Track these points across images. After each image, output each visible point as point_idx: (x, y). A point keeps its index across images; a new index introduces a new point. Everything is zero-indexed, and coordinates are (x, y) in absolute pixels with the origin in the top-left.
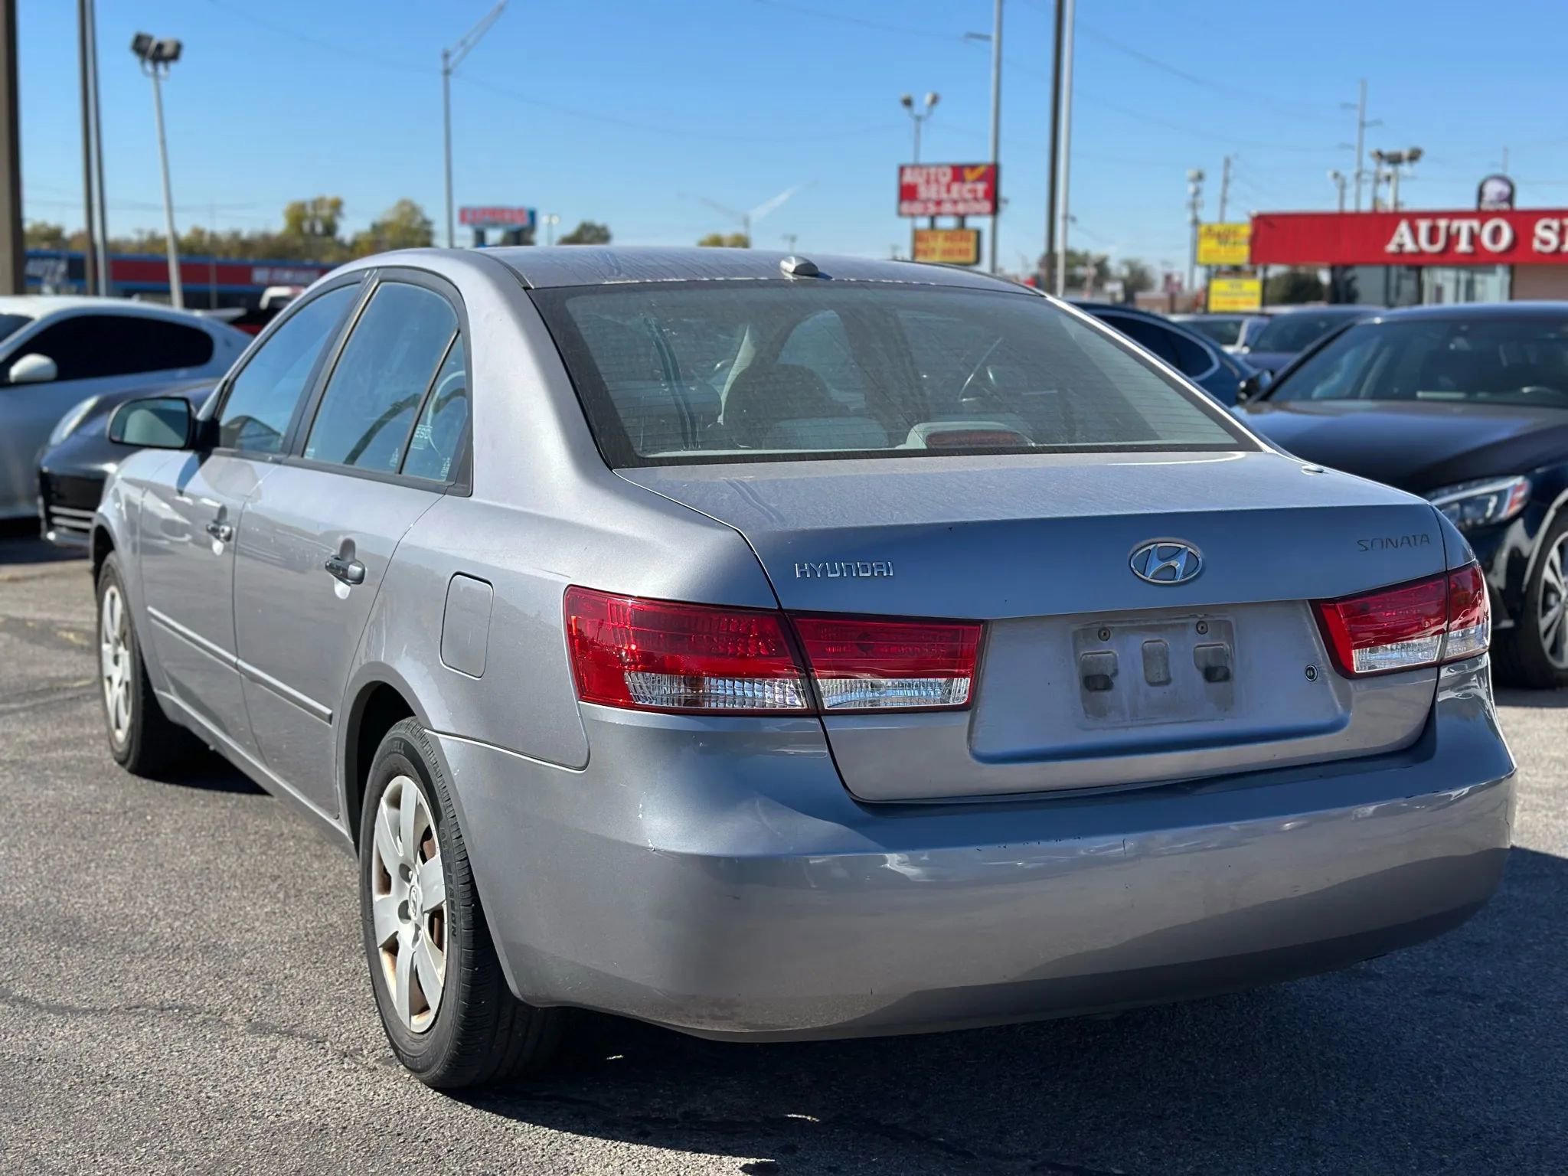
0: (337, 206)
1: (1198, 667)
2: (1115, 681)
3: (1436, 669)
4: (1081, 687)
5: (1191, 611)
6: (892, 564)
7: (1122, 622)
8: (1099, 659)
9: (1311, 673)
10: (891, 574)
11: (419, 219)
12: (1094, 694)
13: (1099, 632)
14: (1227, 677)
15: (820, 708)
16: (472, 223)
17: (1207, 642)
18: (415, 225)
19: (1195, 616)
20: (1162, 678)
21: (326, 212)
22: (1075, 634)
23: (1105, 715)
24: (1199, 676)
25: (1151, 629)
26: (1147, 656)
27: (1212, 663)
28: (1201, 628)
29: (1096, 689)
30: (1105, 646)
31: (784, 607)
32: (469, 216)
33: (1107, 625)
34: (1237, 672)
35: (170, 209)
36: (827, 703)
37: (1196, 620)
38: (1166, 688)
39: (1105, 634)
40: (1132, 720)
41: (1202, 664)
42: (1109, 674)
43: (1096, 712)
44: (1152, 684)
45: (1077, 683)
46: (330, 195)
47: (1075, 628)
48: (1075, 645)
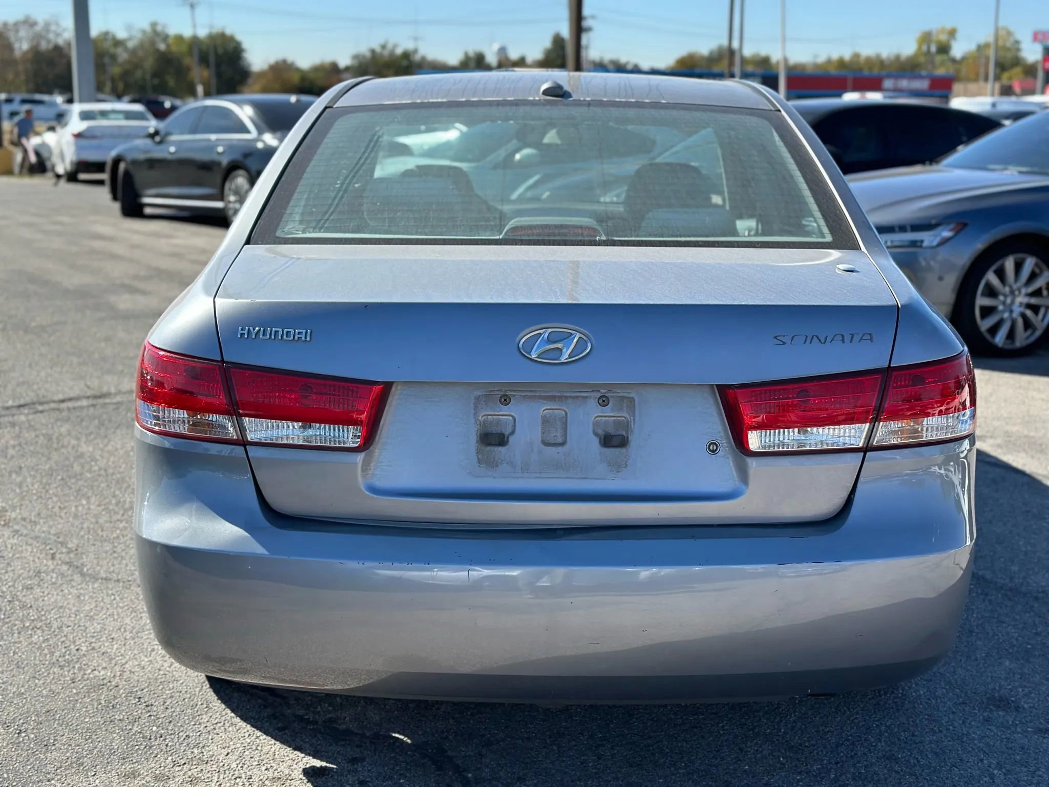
0: (952, 33)
1: (596, 434)
2: (512, 439)
3: (862, 454)
4: (477, 442)
5: (595, 387)
6: (311, 332)
7: (522, 391)
8: (499, 420)
9: (713, 448)
10: (308, 339)
11: (1012, 40)
12: (489, 448)
13: (501, 398)
14: (623, 442)
15: (245, 440)
16: (1041, 42)
17: (609, 415)
18: (1008, 44)
19: (598, 391)
20: (560, 440)
21: (943, 38)
22: (478, 399)
23: (497, 466)
24: (595, 441)
25: (553, 398)
26: (546, 421)
27: (612, 431)
28: (604, 401)
29: (490, 444)
30: (505, 410)
31: (226, 359)
32: (1040, 37)
33: (509, 393)
34: (634, 439)
35: (784, 40)
36: (250, 437)
37: (599, 395)
38: (560, 449)
39: (505, 400)
40: (523, 473)
41: (600, 432)
42: (507, 433)
43: (491, 464)
44: (546, 444)
45: (473, 438)
46: (949, 26)
47: (478, 393)
48: (476, 407)
